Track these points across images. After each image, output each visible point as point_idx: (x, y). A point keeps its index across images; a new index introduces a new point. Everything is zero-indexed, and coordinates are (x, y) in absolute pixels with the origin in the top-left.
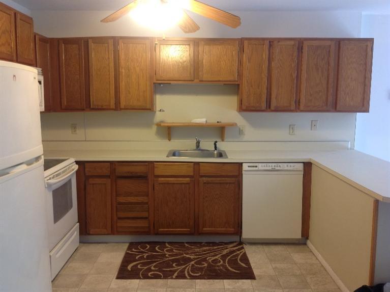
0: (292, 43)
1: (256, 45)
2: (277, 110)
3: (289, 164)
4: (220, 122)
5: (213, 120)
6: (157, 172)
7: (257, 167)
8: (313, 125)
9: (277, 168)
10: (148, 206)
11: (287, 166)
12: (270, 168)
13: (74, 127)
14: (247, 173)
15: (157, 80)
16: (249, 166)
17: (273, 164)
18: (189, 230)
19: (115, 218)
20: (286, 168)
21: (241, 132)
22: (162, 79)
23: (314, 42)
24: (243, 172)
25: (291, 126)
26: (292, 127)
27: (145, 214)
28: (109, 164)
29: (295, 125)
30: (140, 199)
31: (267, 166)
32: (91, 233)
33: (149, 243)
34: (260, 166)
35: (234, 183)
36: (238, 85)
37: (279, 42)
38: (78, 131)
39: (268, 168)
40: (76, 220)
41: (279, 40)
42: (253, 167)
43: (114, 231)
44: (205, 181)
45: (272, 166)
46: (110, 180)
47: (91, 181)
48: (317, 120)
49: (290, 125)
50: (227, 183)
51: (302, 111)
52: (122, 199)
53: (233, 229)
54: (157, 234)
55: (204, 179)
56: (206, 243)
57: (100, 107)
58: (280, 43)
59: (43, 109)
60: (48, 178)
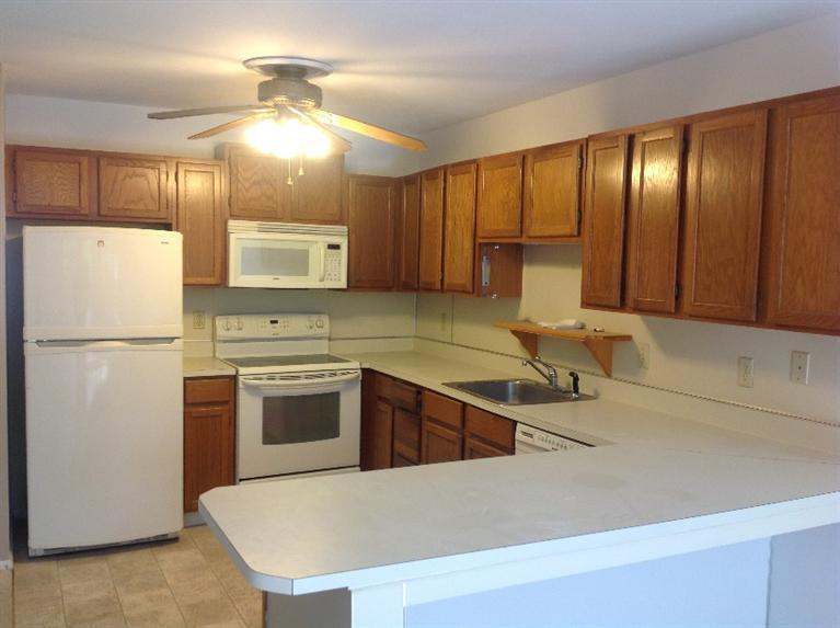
7: (532, 436)
8: (796, 367)
12: (550, 447)
13: (443, 318)
14: (519, 446)
16: (523, 432)
22: (485, 235)
24: (516, 444)
26: (744, 362)
29: (752, 359)
30: (411, 453)
31: (546, 440)
34: (537, 437)
38: (446, 326)
39: (547, 446)
42: (529, 435)
45: (553, 442)
46: (391, 408)
47: (379, 404)
48: (806, 354)
49: (740, 359)
52: (398, 446)
55: (471, 440)
57: (426, 286)
59: (343, 284)
60: (251, 377)
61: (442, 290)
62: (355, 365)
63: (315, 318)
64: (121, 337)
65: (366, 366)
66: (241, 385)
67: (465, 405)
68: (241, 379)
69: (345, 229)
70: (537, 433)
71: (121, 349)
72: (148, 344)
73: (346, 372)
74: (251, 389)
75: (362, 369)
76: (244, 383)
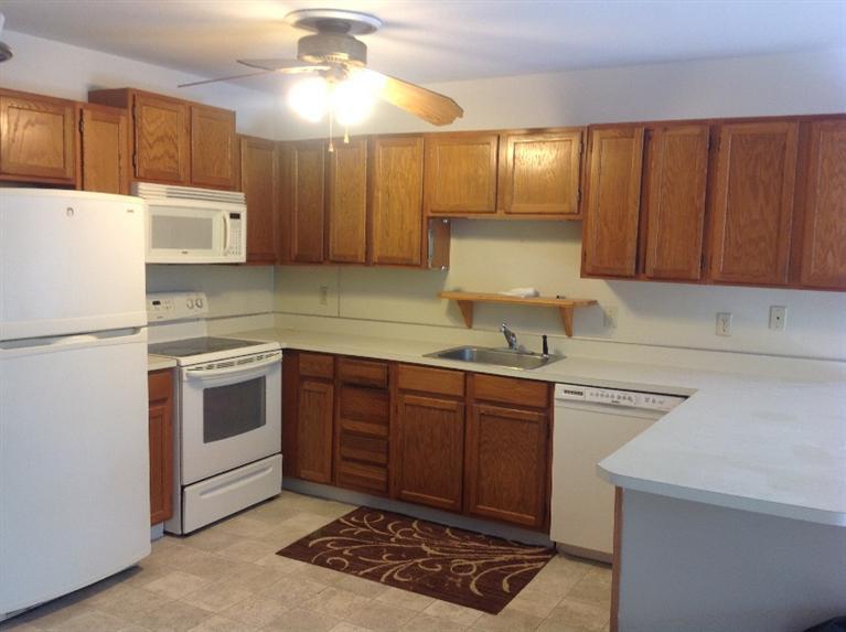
0: (696, 130)
1: (616, 137)
2: (658, 277)
3: (652, 397)
4: (564, 298)
5: (549, 293)
6: (404, 382)
7: (581, 394)
8: (774, 318)
9: (623, 402)
10: (388, 444)
11: (647, 400)
12: (609, 401)
13: (324, 292)
14: (563, 404)
15: (432, 212)
16: (566, 392)
17: (616, 393)
18: (452, 502)
19: (338, 458)
20: (645, 405)
21: (607, 322)
22: (442, 209)
23: (747, 126)
24: (556, 403)
25: (721, 317)
26: (723, 318)
27: (382, 459)
28: (331, 358)
29: (729, 314)
30: (374, 429)
31: (602, 395)
32: (303, 476)
33: (385, 512)
34: (589, 394)
35: (537, 423)
36: (580, 221)
37: (666, 129)
38: (329, 300)
39: (605, 400)
40: (278, 448)
41: (667, 126)
42: (576, 393)
43: (334, 480)
44: (482, 411)
45: (613, 397)
46: (332, 387)
47: (306, 385)
48: (784, 307)
49: (718, 314)
50: (525, 421)
51: (717, 282)
52: (349, 425)
53: (533, 518)
54: (400, 499)
55: (482, 406)
56: (486, 536)
57: (342, 259)
58: (668, 133)
59: (242, 258)
60: (193, 367)
61: (368, 262)
62: (276, 345)
63: (193, 296)
64: (90, 329)
65: (285, 346)
66: (185, 378)
67: (467, 373)
68: (185, 370)
69: (241, 195)
70: (587, 391)
71: (92, 345)
72: (109, 337)
73: (270, 354)
74: (194, 380)
75: (283, 350)
76: (187, 374)
